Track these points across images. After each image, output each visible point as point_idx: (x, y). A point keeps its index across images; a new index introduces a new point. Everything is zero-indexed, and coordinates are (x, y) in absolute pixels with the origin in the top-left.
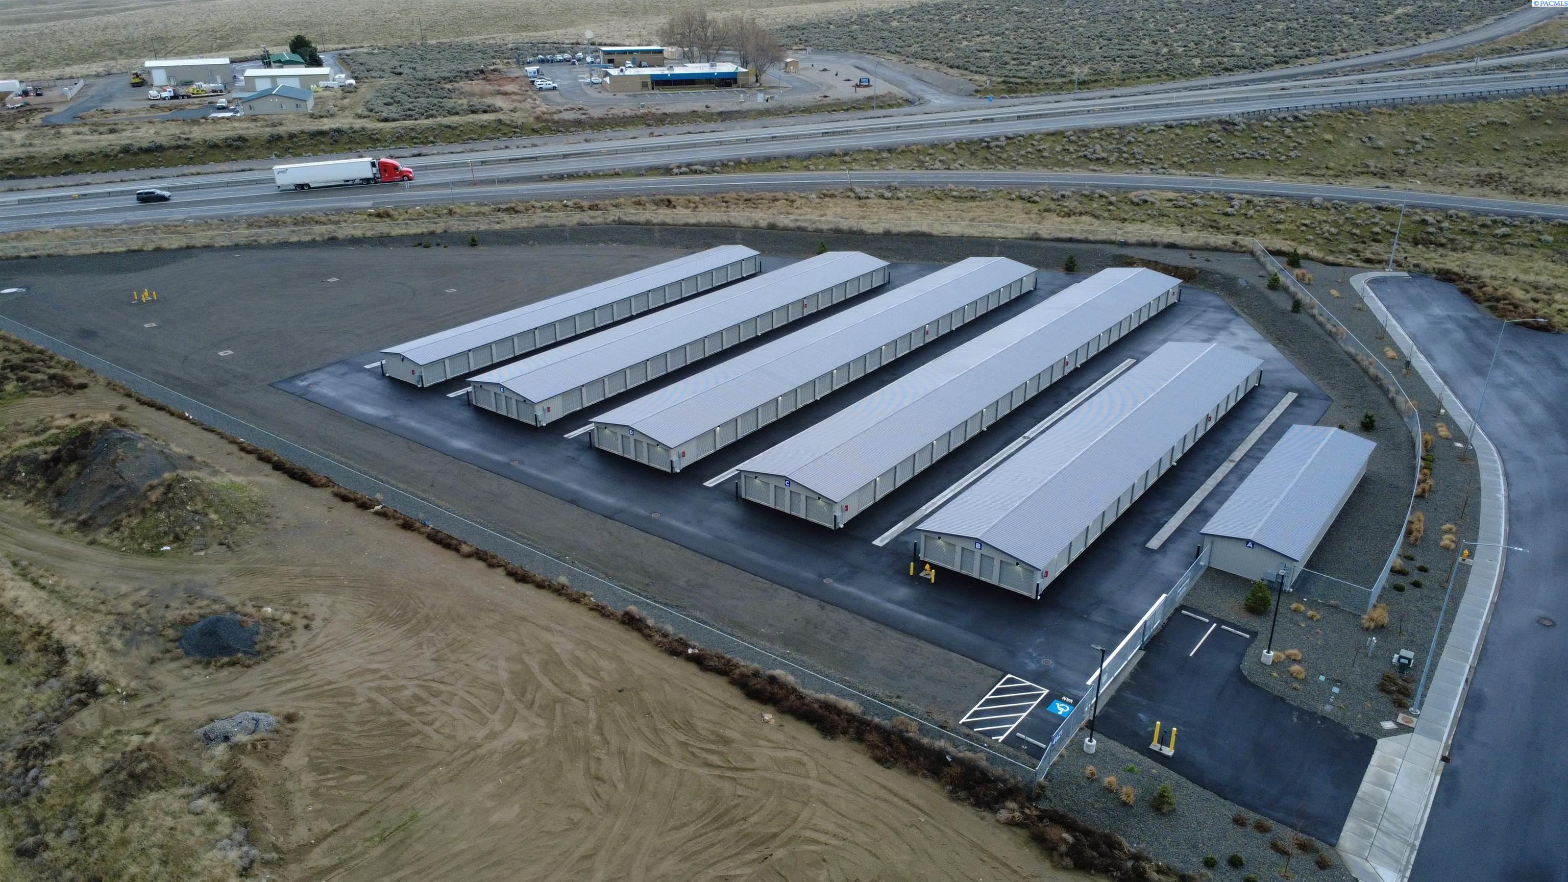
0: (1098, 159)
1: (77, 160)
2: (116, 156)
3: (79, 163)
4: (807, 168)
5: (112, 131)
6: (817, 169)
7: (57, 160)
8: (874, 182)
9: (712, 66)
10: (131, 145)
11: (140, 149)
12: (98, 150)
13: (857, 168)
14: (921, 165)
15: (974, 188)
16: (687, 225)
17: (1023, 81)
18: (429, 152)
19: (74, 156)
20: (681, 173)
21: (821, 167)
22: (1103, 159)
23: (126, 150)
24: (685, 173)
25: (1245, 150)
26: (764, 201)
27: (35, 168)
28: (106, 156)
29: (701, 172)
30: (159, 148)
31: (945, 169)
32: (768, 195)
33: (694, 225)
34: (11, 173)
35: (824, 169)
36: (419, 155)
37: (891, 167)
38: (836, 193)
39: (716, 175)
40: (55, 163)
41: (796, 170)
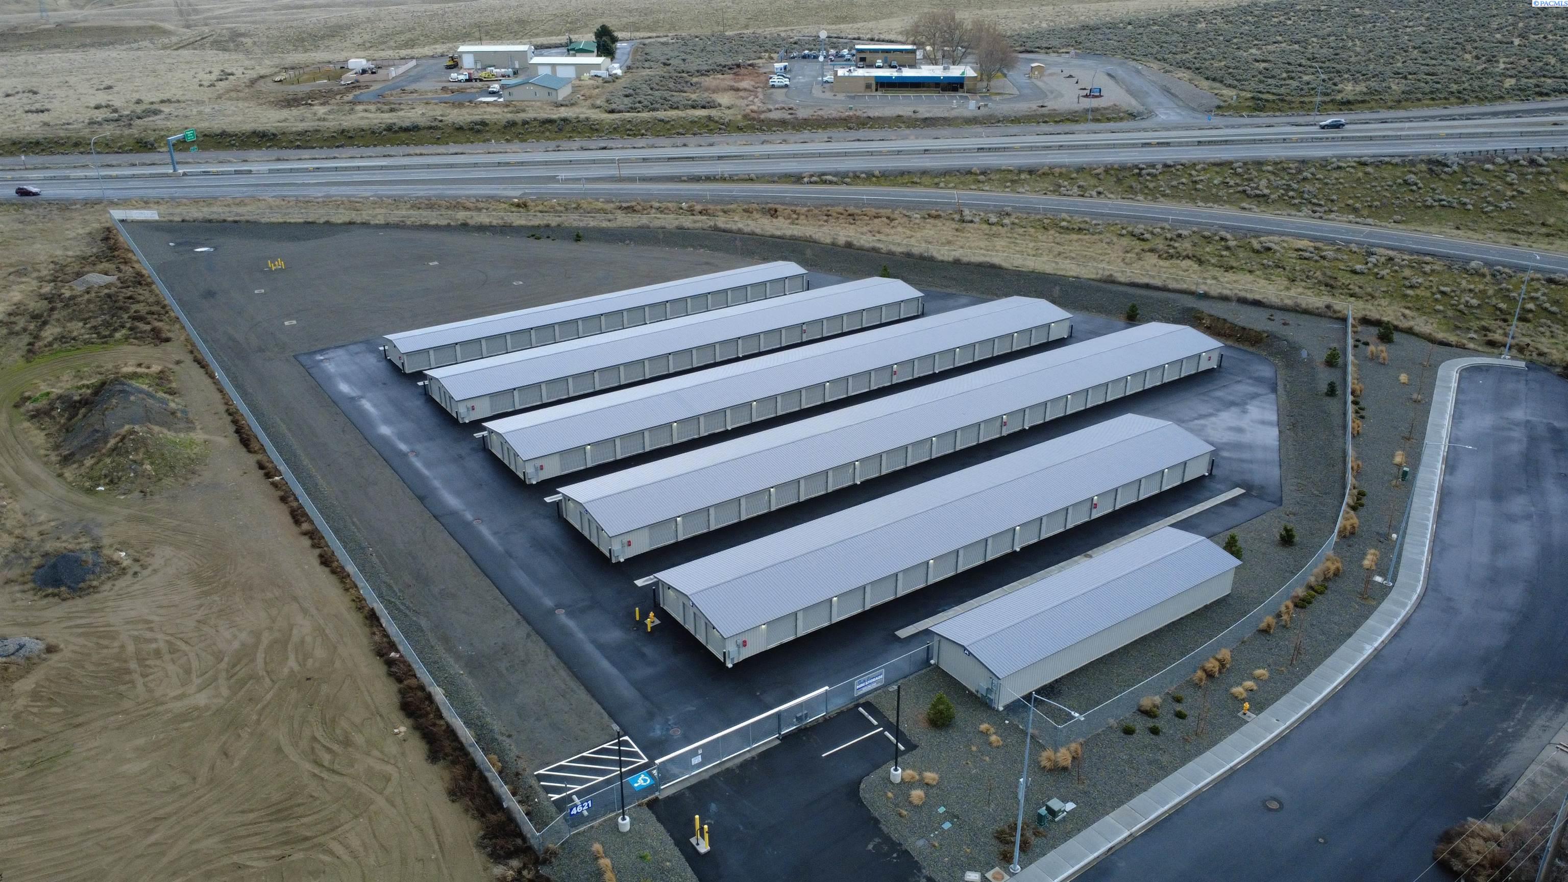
0: (1257, 196)
1: (350, 135)
2: (380, 133)
3: (351, 137)
4: (937, 185)
5: (392, 110)
6: (946, 187)
7: (335, 134)
8: (989, 206)
9: (945, 69)
10: (394, 124)
11: (401, 128)
12: (368, 127)
13: (987, 188)
14: (1057, 189)
15: (1087, 219)
16: (772, 236)
17: (1275, 97)
18: (614, 146)
19: (348, 132)
20: (811, 183)
21: (952, 185)
22: (1264, 196)
23: (389, 128)
24: (816, 183)
25: (1443, 197)
26: (866, 218)
27: (317, 140)
28: (373, 133)
29: (831, 182)
30: (415, 128)
31: (1079, 195)
32: (873, 211)
33: (779, 237)
34: (298, 143)
35: (954, 188)
36: (605, 148)
37: (1021, 190)
38: (942, 214)
39: (844, 187)
40: (333, 137)
41: (925, 186)
